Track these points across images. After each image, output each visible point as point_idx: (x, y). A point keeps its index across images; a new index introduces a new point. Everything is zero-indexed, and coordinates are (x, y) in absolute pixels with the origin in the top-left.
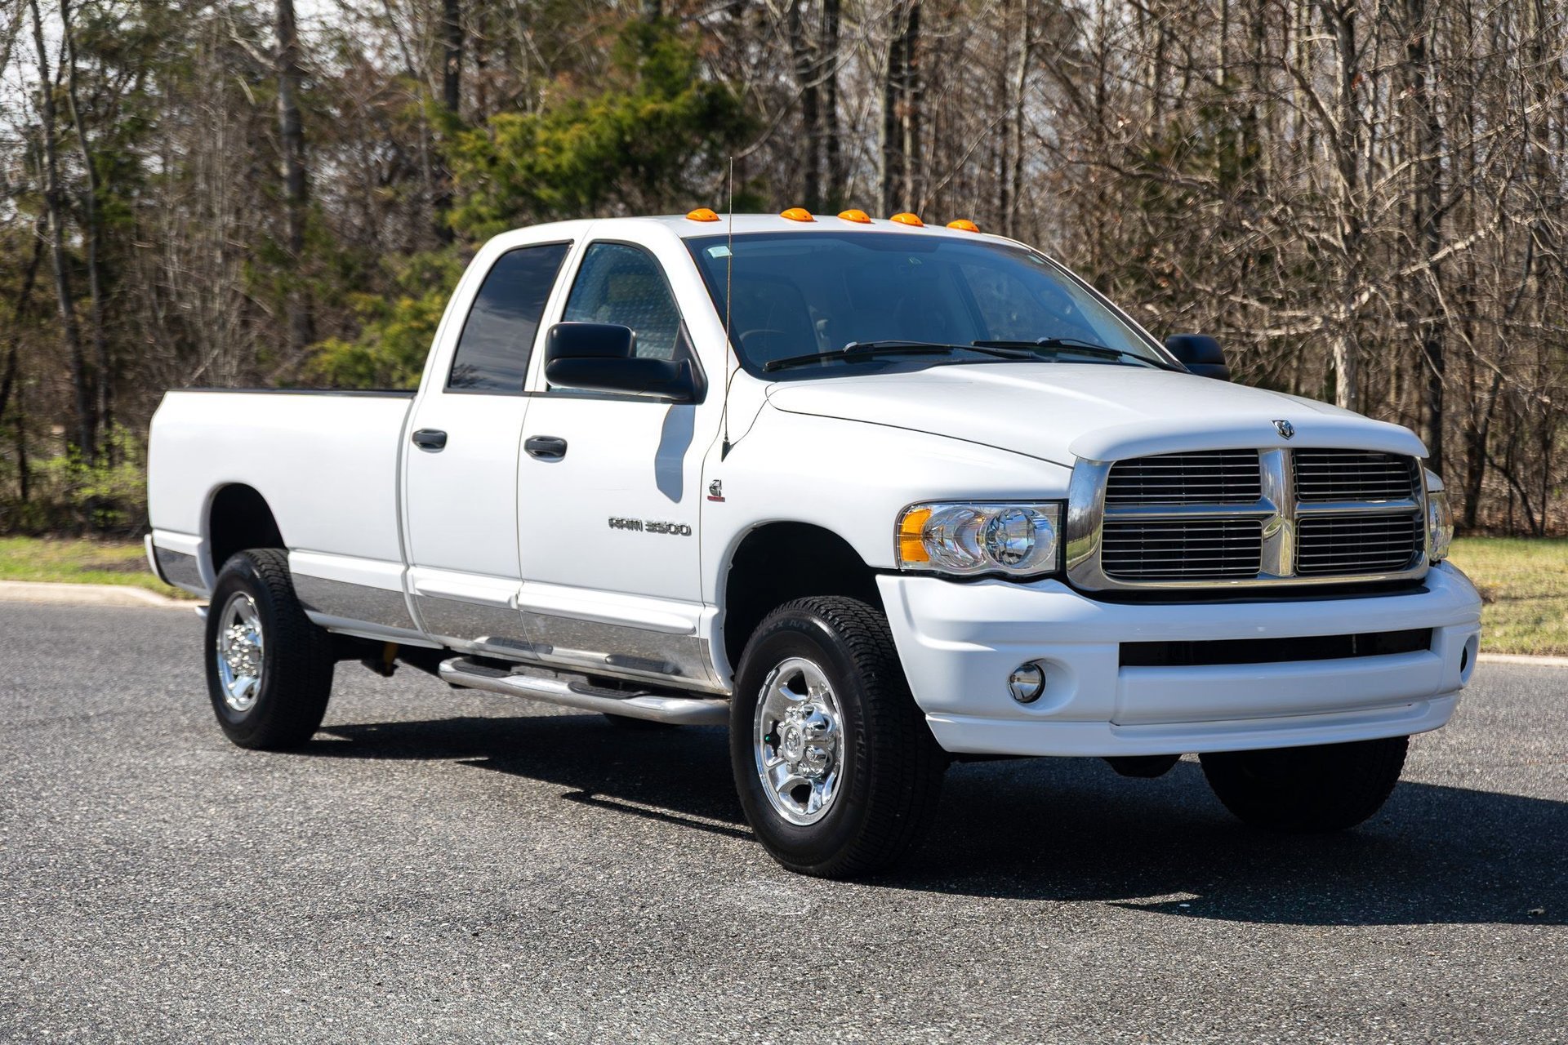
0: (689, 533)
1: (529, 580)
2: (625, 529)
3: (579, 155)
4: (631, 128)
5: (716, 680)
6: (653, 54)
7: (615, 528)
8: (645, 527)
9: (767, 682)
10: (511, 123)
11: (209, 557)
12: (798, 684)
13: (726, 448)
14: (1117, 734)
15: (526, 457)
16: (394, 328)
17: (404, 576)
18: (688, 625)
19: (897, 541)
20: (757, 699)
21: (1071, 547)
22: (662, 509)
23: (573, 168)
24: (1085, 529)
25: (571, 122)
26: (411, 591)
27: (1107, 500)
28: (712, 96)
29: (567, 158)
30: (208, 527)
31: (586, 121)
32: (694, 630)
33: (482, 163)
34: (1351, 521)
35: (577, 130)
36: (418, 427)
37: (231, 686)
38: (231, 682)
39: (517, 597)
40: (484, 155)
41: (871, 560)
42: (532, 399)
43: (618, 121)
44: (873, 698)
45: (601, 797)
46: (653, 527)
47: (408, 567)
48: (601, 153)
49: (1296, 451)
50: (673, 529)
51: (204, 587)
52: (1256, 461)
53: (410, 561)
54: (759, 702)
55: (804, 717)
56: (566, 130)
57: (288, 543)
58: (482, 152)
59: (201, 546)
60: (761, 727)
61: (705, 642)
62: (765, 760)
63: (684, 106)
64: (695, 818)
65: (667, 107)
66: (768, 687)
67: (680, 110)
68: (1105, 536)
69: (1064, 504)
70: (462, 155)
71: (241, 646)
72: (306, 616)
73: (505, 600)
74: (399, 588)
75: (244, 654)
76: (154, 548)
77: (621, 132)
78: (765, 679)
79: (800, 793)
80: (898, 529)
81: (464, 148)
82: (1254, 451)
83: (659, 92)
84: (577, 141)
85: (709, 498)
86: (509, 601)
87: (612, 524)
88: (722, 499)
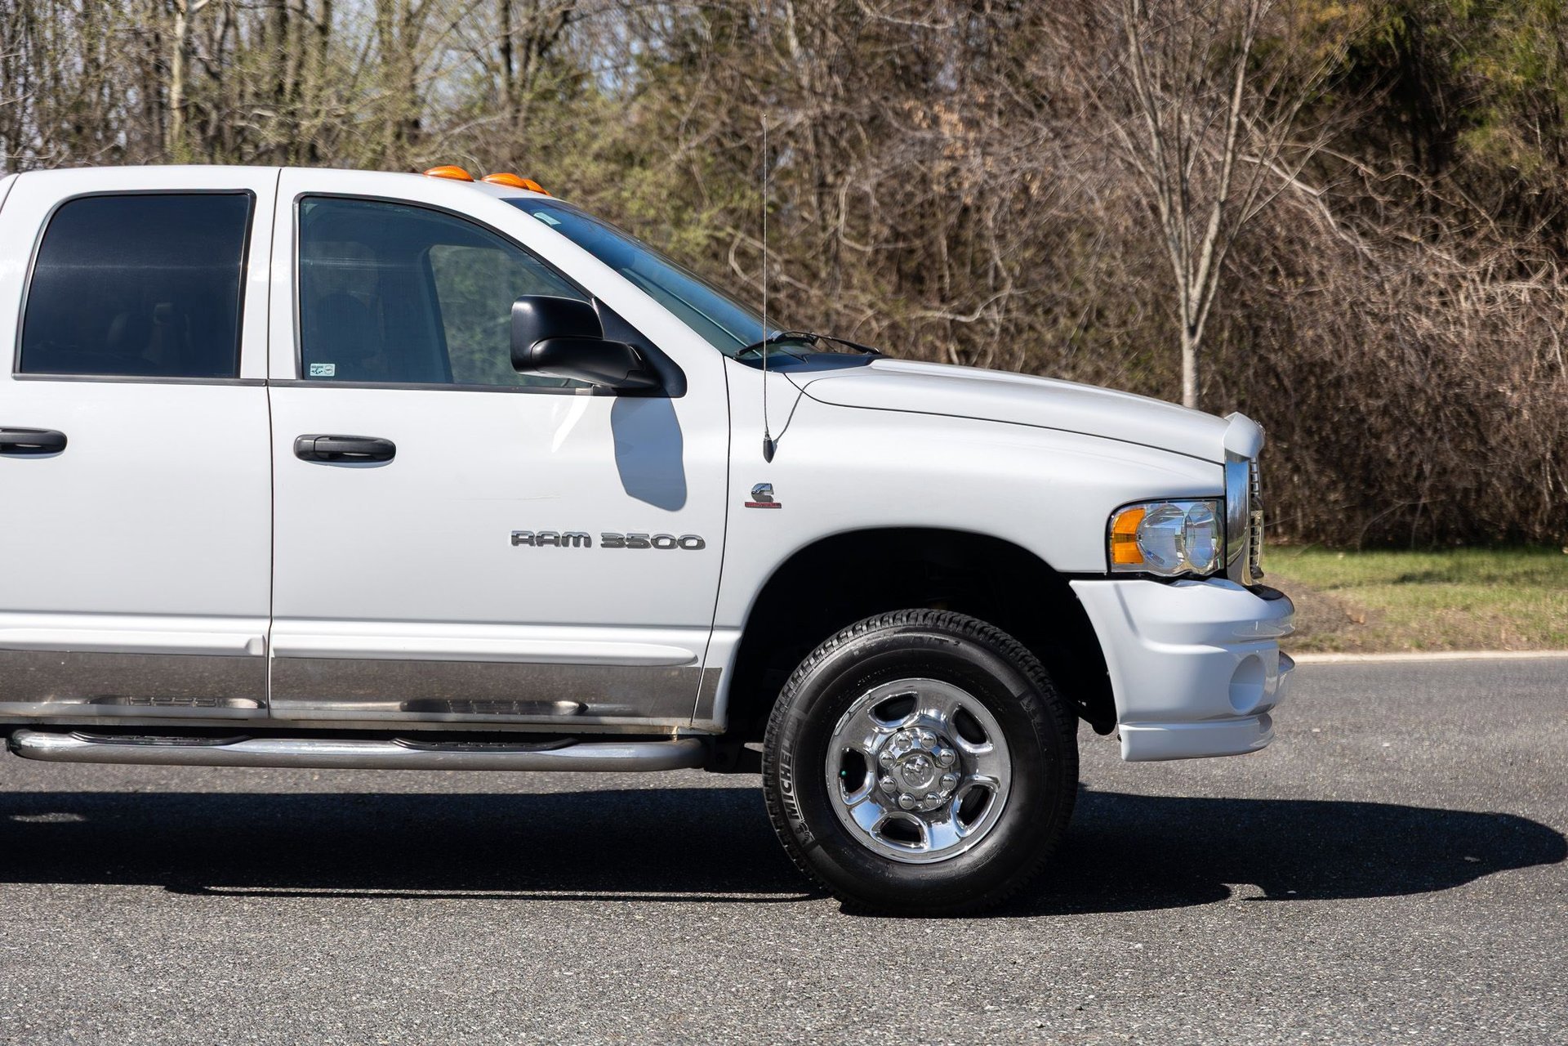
0: (701, 545)
7: (525, 545)
8: (597, 542)
9: (851, 710)
13: (770, 449)
18: (687, 653)
19: (1107, 545)
32: (695, 659)
39: (265, 641)
41: (1061, 563)
42: (268, 389)
50: (664, 542)
54: (836, 733)
60: (834, 761)
61: (713, 672)
62: (843, 797)
66: (852, 715)
69: (1222, 500)
73: (239, 644)
78: (848, 705)
80: (1109, 530)
85: (748, 505)
86: (248, 646)
87: (516, 540)
88: (779, 506)
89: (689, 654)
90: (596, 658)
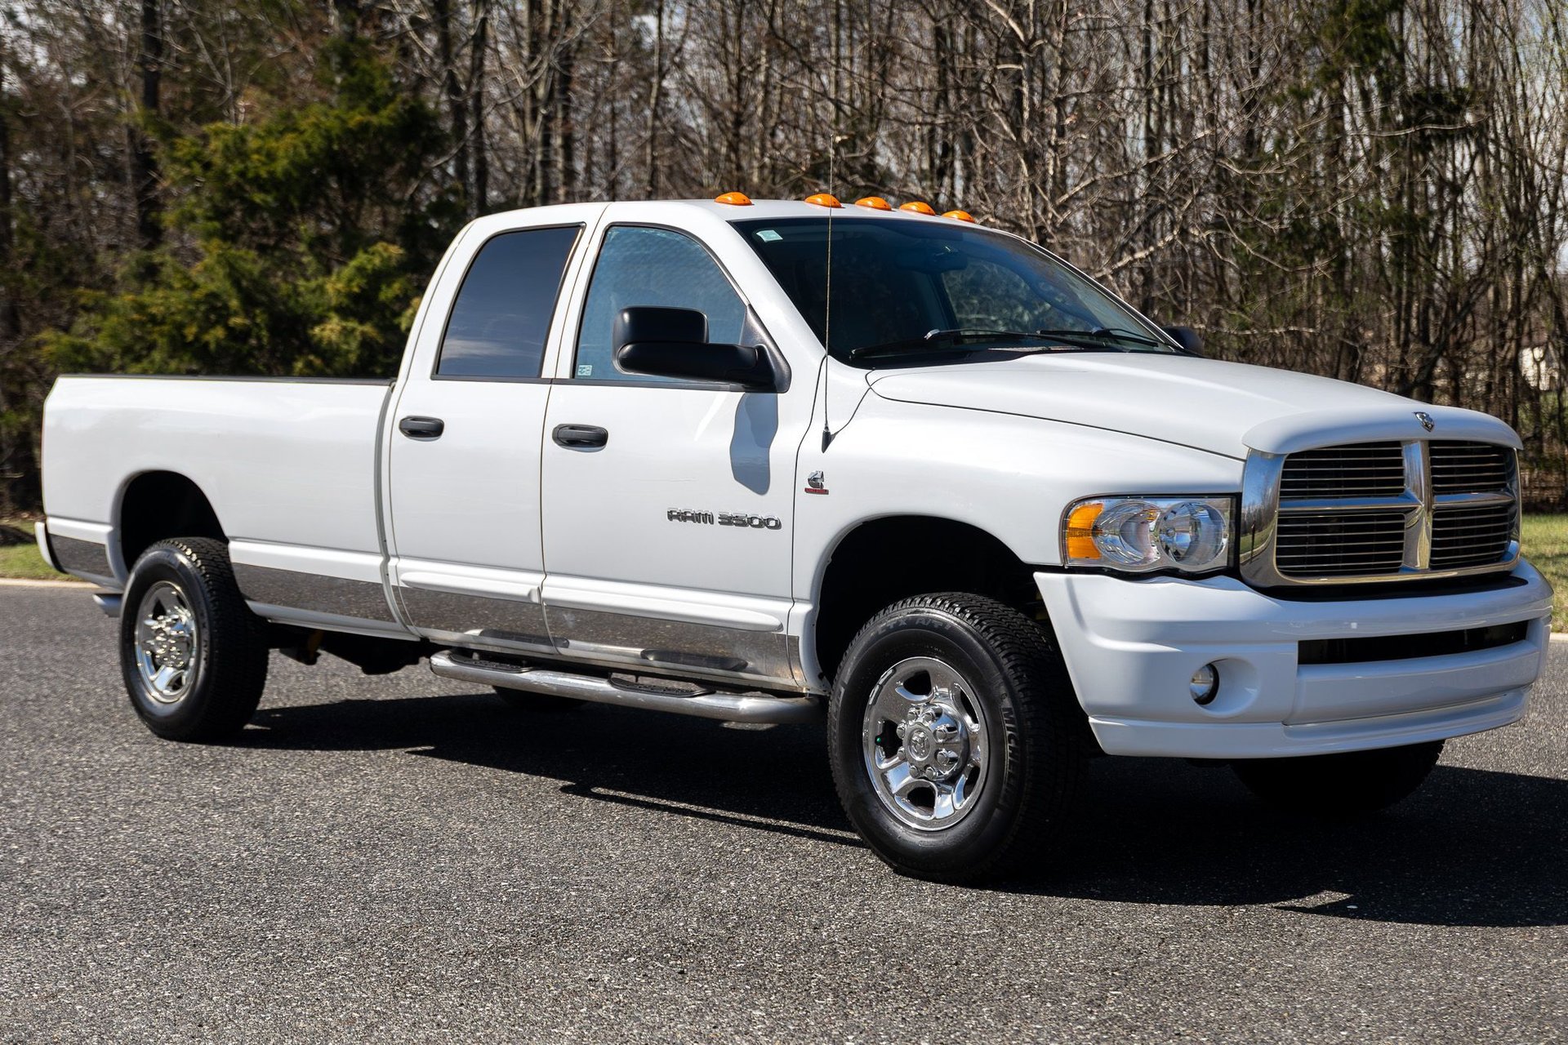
0: (778, 526)
1: (552, 573)
2: (690, 522)
3: (293, 163)
4: (339, 137)
5: (800, 677)
6: (352, 72)
7: (675, 521)
8: (717, 520)
9: (881, 682)
10: (225, 132)
11: (119, 545)
12: (920, 684)
13: (827, 439)
14: (1290, 733)
15: (551, 446)
16: (113, 320)
17: (384, 566)
18: (773, 621)
19: (1063, 537)
20: (868, 699)
21: (1245, 540)
22: (744, 501)
23: (287, 173)
24: (1258, 524)
25: (282, 133)
26: (393, 582)
27: (1282, 493)
28: (412, 111)
29: (281, 165)
30: (119, 515)
31: (295, 130)
32: (781, 627)
33: (197, 168)
34: (1472, 513)
35: (289, 138)
36: (402, 414)
37: (152, 677)
38: (152, 673)
39: (539, 591)
40: (199, 161)
41: (1026, 555)
42: (554, 387)
43: (328, 131)
44: (1027, 699)
45: (601, 790)
46: (727, 521)
47: (387, 558)
48: (311, 160)
49: (1432, 443)
50: (756, 522)
51: (111, 576)
52: (1399, 453)
53: (391, 551)
54: (870, 703)
55: (933, 719)
56: (277, 140)
57: (227, 533)
58: (197, 157)
59: (111, 535)
60: (871, 728)
61: (795, 640)
62: (878, 762)
63: (391, 119)
64: (736, 815)
65: (375, 120)
66: (881, 686)
67: (385, 122)
68: (1280, 531)
69: (1237, 497)
70: (175, 160)
71: (168, 636)
72: (246, 605)
73: (525, 593)
74: (378, 579)
75: (171, 645)
76: (48, 536)
77: (329, 139)
78: (878, 678)
79: (922, 797)
80: (1064, 524)
81: (179, 154)
82: (1398, 443)
83: (363, 107)
84: (291, 151)
85: (807, 490)
86: (530, 594)
87: (671, 516)
88: (826, 492)
89: (775, 622)
90: (719, 620)
